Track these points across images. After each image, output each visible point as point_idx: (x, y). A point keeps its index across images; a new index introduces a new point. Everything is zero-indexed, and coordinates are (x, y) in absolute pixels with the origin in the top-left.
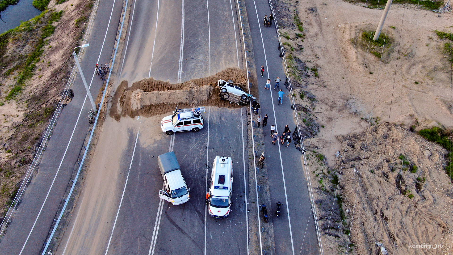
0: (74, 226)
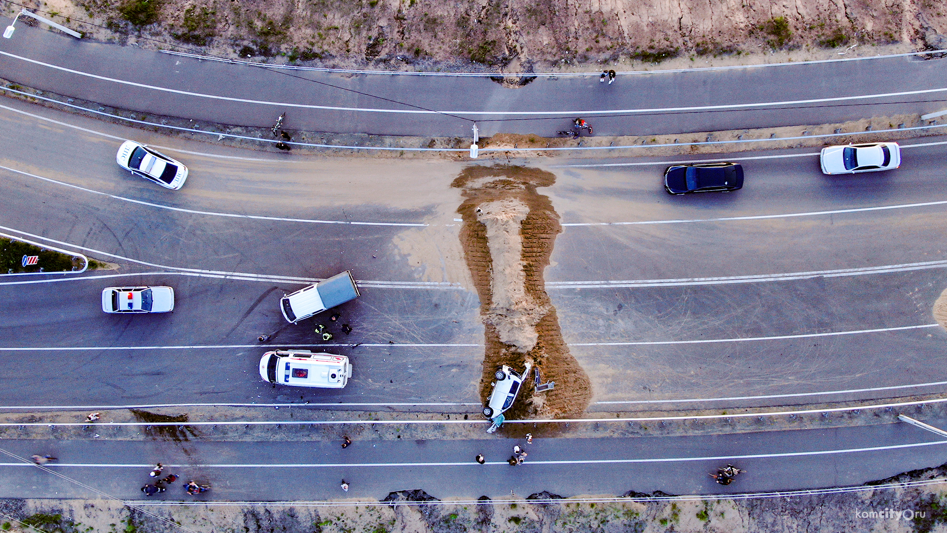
0: (258, 160)
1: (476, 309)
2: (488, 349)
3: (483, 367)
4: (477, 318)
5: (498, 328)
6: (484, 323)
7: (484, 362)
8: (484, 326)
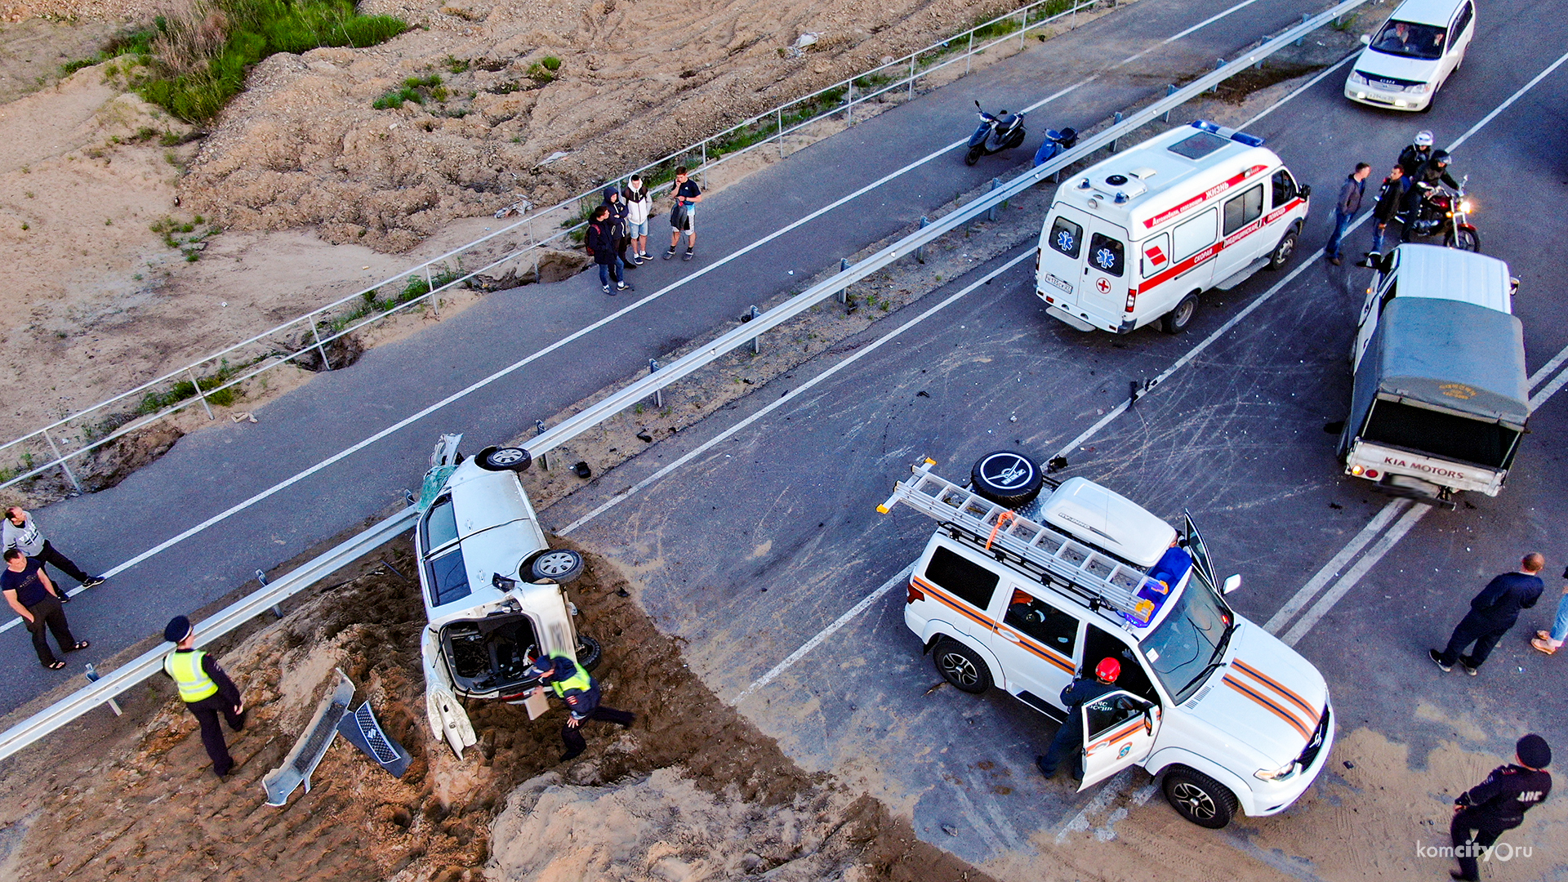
1: (913, 799)
2: (703, 700)
3: (663, 632)
4: (868, 772)
5: (740, 808)
6: (820, 777)
7: (676, 651)
8: (808, 764)
